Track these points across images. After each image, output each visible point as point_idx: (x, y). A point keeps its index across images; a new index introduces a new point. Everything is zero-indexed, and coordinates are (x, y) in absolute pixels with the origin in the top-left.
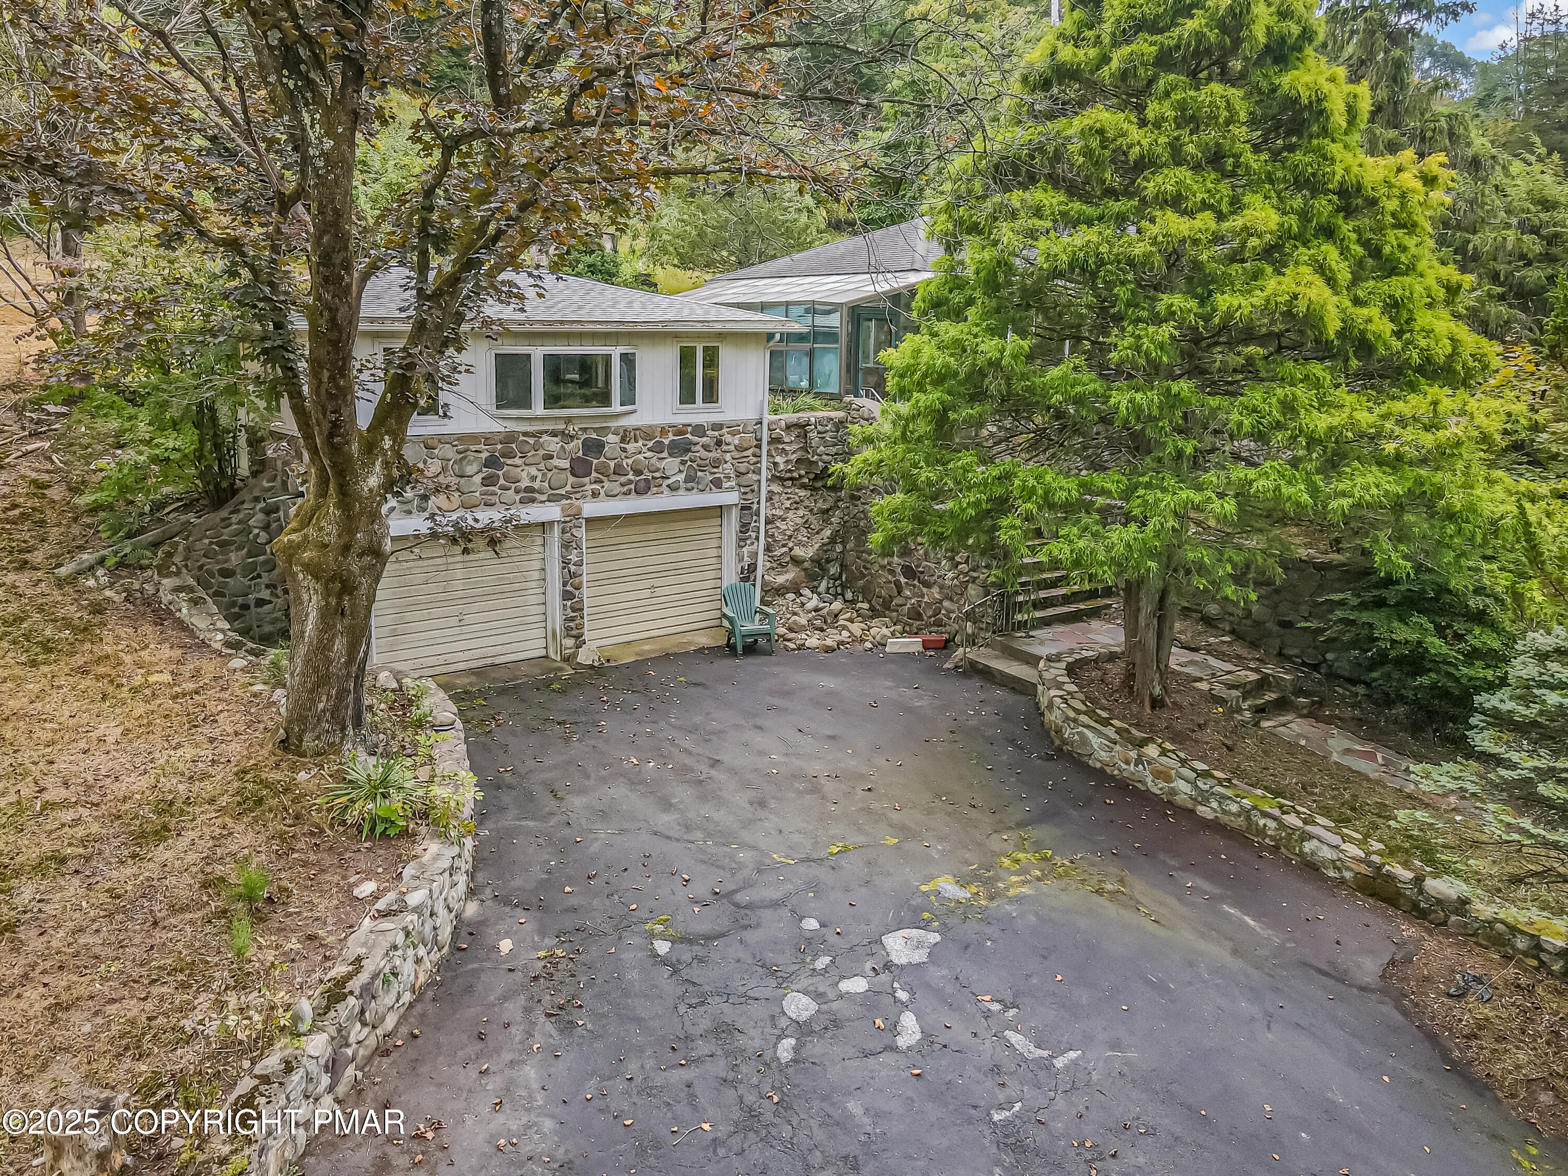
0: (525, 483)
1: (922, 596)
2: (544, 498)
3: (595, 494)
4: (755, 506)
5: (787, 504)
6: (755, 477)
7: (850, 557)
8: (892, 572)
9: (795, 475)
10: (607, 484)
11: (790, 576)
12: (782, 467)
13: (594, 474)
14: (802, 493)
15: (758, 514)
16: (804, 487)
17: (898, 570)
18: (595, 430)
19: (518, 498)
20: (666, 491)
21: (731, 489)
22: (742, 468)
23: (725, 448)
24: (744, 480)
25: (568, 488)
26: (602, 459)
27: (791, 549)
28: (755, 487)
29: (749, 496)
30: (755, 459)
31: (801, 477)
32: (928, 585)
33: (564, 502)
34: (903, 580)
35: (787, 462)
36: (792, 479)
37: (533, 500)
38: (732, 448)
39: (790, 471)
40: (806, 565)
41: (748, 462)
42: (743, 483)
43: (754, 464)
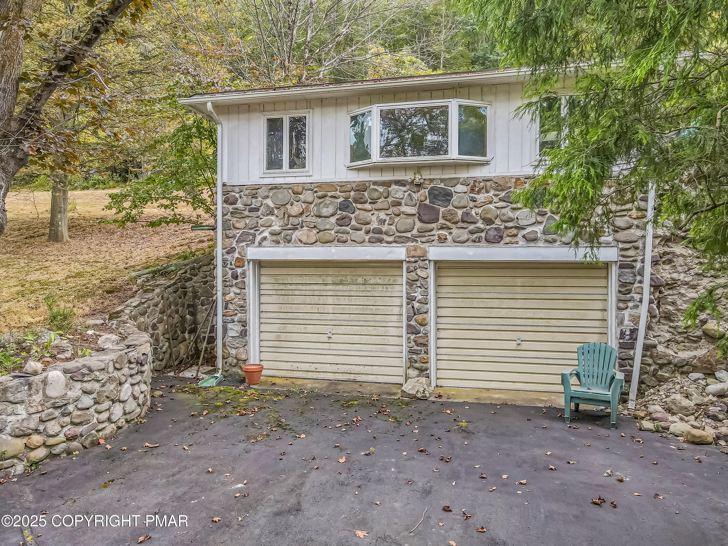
0: (374, 225)
2: (391, 239)
3: (442, 240)
4: (638, 265)
5: (699, 269)
10: (455, 231)
11: (701, 352)
13: (441, 221)
15: (641, 273)
18: (442, 180)
19: (367, 238)
20: (522, 242)
21: (608, 245)
22: (622, 222)
25: (415, 232)
26: (450, 207)
27: (704, 322)
28: (640, 244)
29: (631, 253)
30: (639, 213)
33: (410, 244)
37: (381, 241)
41: (630, 216)
42: (622, 239)
43: (638, 218)
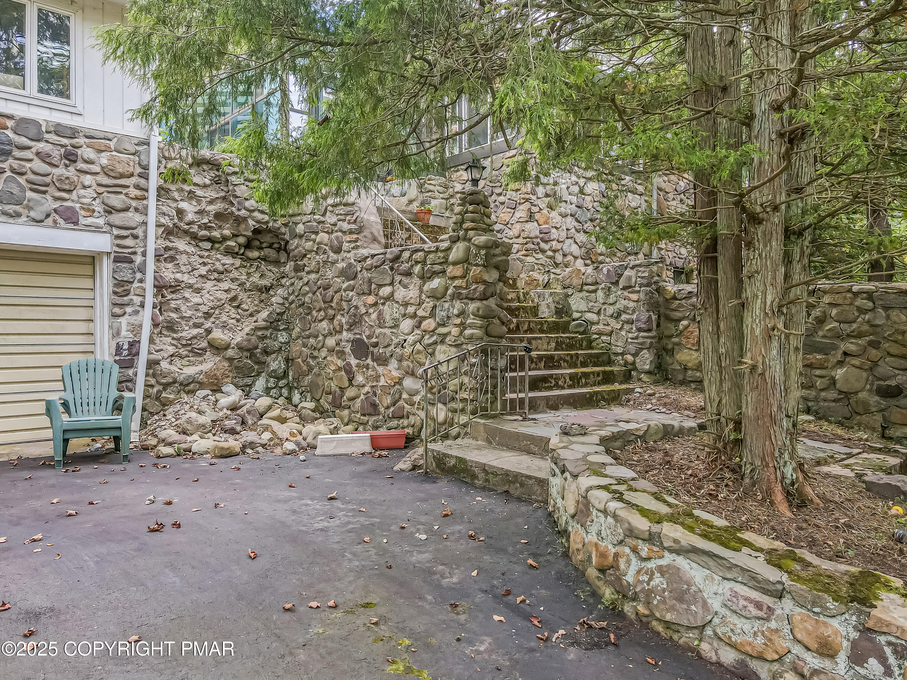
1: (377, 378)
4: (138, 259)
5: (203, 270)
6: (138, 218)
7: (296, 348)
8: (341, 354)
9: (216, 234)
11: (206, 367)
12: (190, 217)
14: (228, 260)
15: (142, 269)
16: (229, 252)
17: (348, 350)
21: (97, 229)
22: (116, 201)
23: (81, 165)
24: (117, 219)
27: (209, 331)
28: (139, 232)
29: (129, 242)
30: (138, 193)
31: (225, 239)
32: (383, 361)
34: (354, 362)
35: (200, 212)
36: (209, 239)
38: (96, 168)
39: (207, 227)
40: (230, 353)
41: (126, 195)
42: (118, 222)
43: (136, 198)
